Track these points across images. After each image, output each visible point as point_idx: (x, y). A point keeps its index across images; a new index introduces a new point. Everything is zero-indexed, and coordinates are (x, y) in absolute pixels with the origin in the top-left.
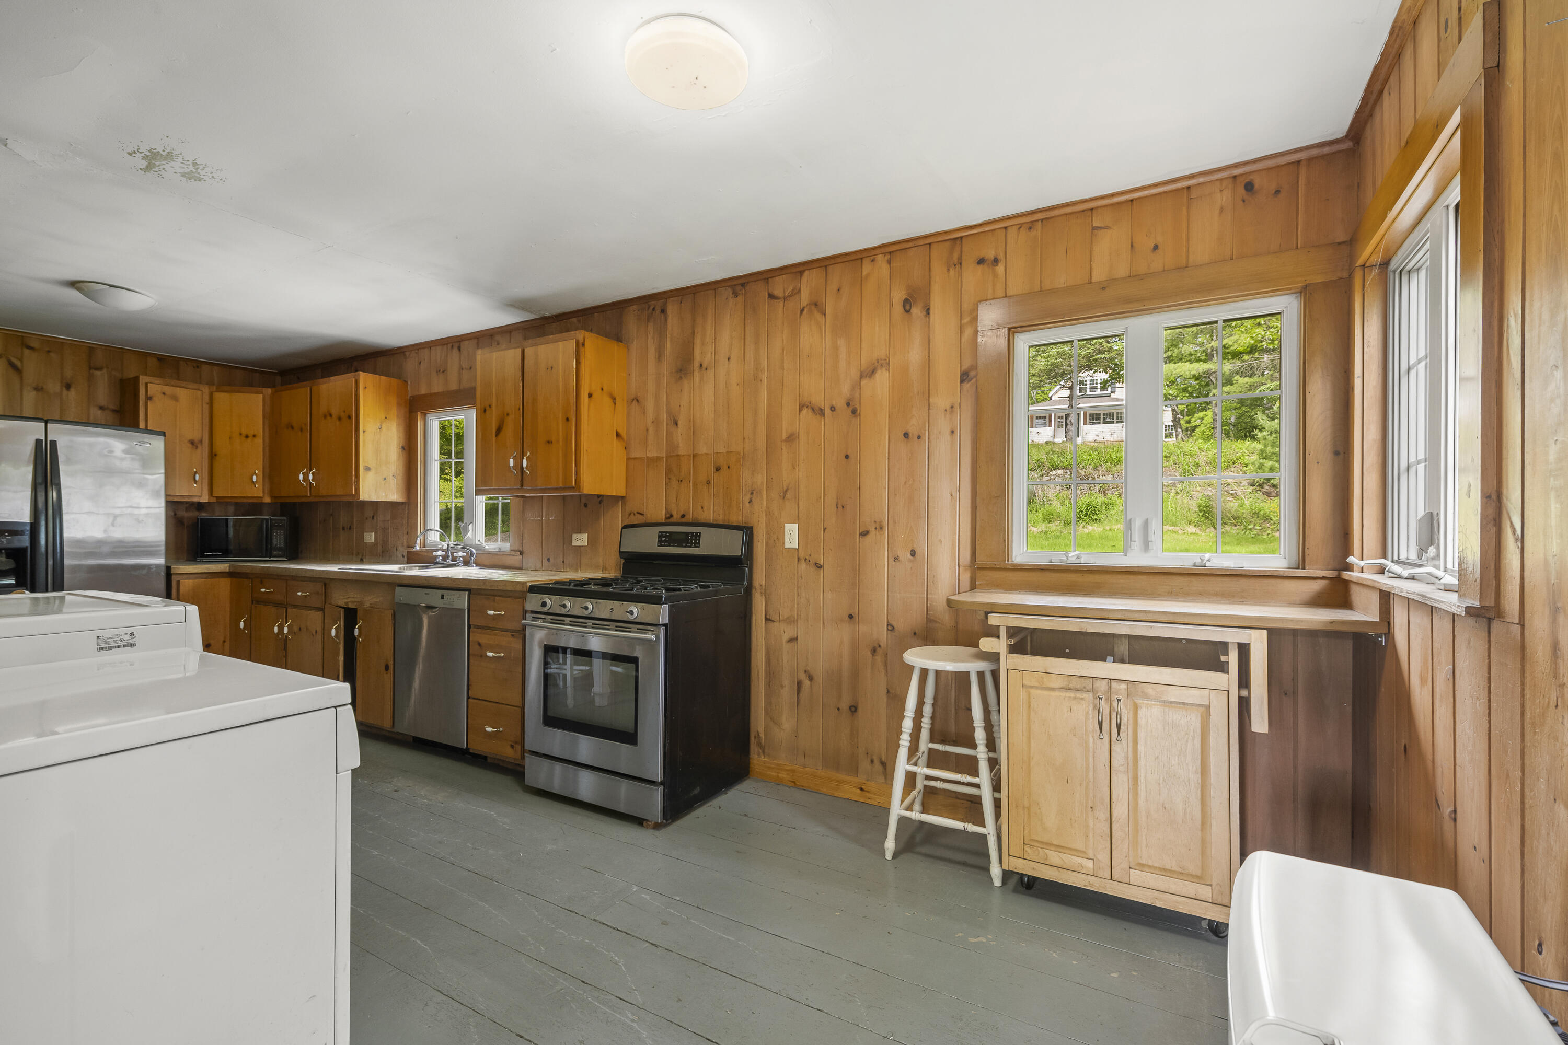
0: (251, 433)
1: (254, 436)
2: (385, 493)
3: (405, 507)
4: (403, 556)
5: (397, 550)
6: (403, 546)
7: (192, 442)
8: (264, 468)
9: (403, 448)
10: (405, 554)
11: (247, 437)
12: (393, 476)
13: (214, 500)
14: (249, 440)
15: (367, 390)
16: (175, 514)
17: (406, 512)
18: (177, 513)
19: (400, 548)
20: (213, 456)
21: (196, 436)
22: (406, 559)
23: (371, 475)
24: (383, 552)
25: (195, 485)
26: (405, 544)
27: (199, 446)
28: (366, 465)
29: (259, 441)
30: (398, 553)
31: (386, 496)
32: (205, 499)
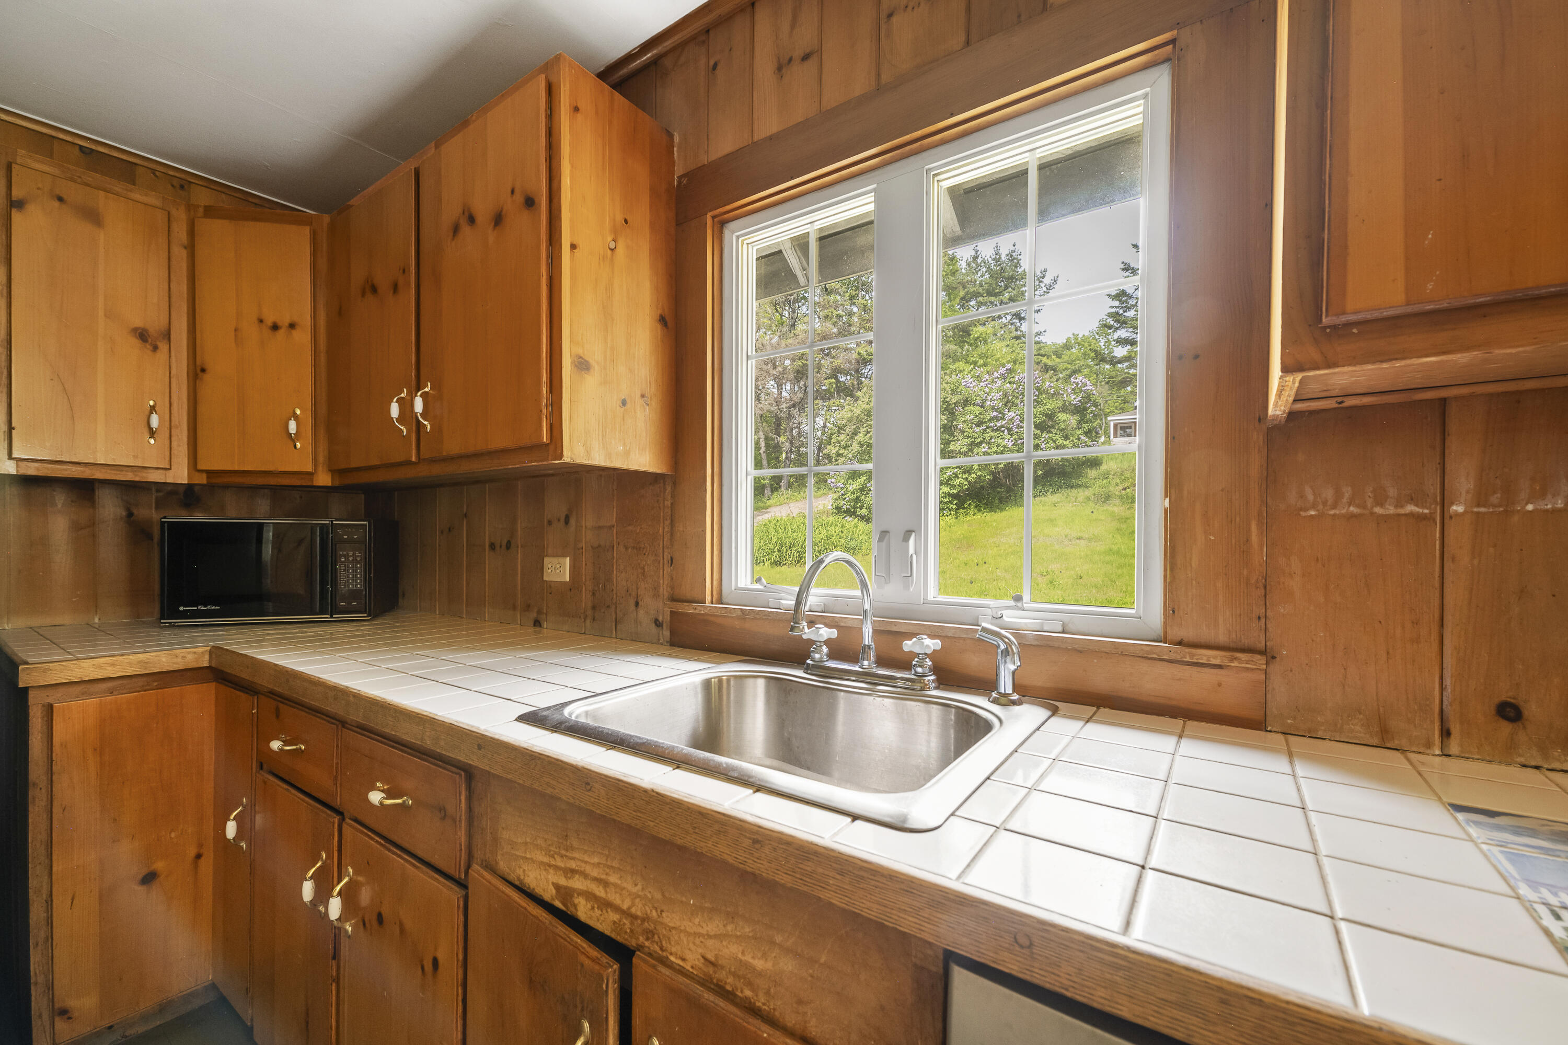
0: (285, 321)
1: (292, 326)
2: (625, 445)
3: (665, 489)
4: (658, 624)
5: (637, 604)
6: (656, 595)
7: (142, 335)
8: (315, 404)
9: (662, 320)
10: (665, 617)
11: (275, 327)
12: (643, 396)
13: (202, 479)
14: (281, 333)
15: (579, 116)
16: (130, 515)
17: (668, 503)
18: (135, 512)
19: (647, 600)
20: (197, 372)
21: (154, 320)
22: (667, 633)
23: (591, 381)
24: (594, 608)
25: (152, 441)
26: (664, 591)
27: (163, 346)
28: (580, 351)
29: (303, 337)
30: (641, 612)
31: (627, 453)
32: (180, 474)
